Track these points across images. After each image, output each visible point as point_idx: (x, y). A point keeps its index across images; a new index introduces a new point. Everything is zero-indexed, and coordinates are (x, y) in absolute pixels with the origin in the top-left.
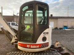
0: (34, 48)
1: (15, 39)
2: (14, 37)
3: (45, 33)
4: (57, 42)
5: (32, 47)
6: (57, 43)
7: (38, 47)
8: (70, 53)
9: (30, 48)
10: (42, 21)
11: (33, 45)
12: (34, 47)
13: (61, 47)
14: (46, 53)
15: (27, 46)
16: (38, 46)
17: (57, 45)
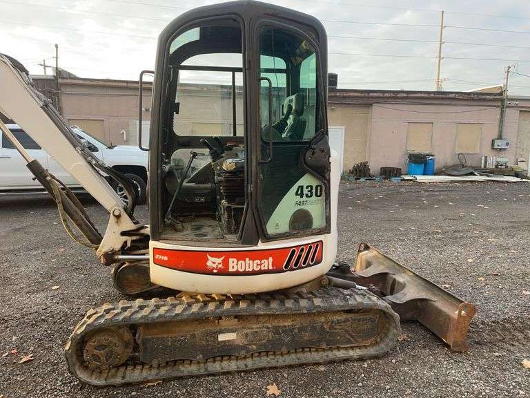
0: (245, 274)
1: (123, 234)
2: (118, 217)
3: (306, 191)
4: (367, 248)
5: (234, 265)
6: (366, 255)
7: (267, 264)
8: (433, 298)
9: (224, 272)
10: (290, 121)
11: (240, 256)
12: (249, 265)
13: (386, 274)
14: (309, 299)
15: (209, 264)
16: (271, 259)
17: (365, 264)
